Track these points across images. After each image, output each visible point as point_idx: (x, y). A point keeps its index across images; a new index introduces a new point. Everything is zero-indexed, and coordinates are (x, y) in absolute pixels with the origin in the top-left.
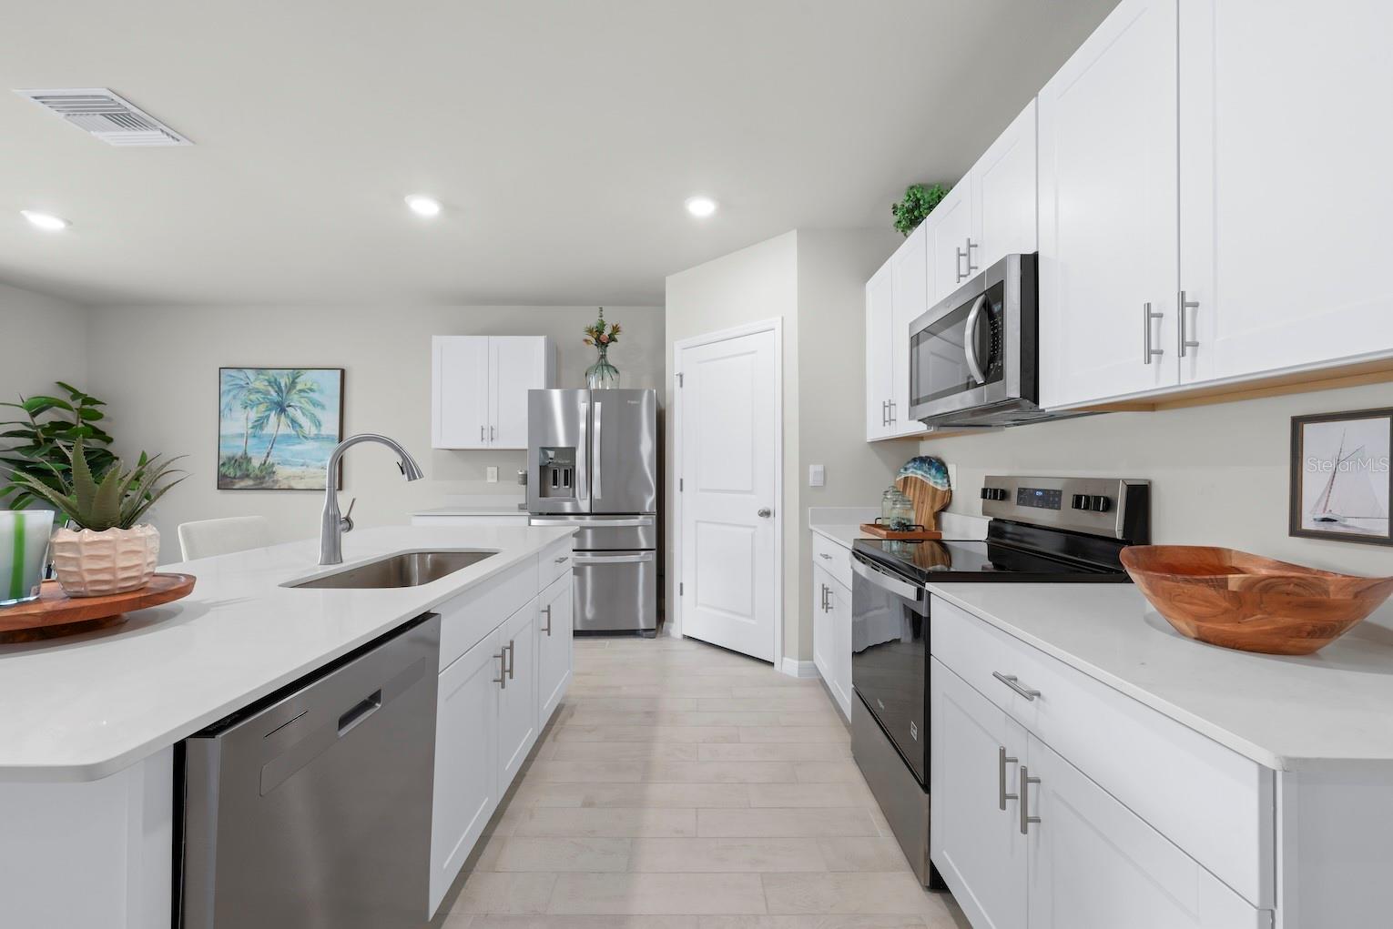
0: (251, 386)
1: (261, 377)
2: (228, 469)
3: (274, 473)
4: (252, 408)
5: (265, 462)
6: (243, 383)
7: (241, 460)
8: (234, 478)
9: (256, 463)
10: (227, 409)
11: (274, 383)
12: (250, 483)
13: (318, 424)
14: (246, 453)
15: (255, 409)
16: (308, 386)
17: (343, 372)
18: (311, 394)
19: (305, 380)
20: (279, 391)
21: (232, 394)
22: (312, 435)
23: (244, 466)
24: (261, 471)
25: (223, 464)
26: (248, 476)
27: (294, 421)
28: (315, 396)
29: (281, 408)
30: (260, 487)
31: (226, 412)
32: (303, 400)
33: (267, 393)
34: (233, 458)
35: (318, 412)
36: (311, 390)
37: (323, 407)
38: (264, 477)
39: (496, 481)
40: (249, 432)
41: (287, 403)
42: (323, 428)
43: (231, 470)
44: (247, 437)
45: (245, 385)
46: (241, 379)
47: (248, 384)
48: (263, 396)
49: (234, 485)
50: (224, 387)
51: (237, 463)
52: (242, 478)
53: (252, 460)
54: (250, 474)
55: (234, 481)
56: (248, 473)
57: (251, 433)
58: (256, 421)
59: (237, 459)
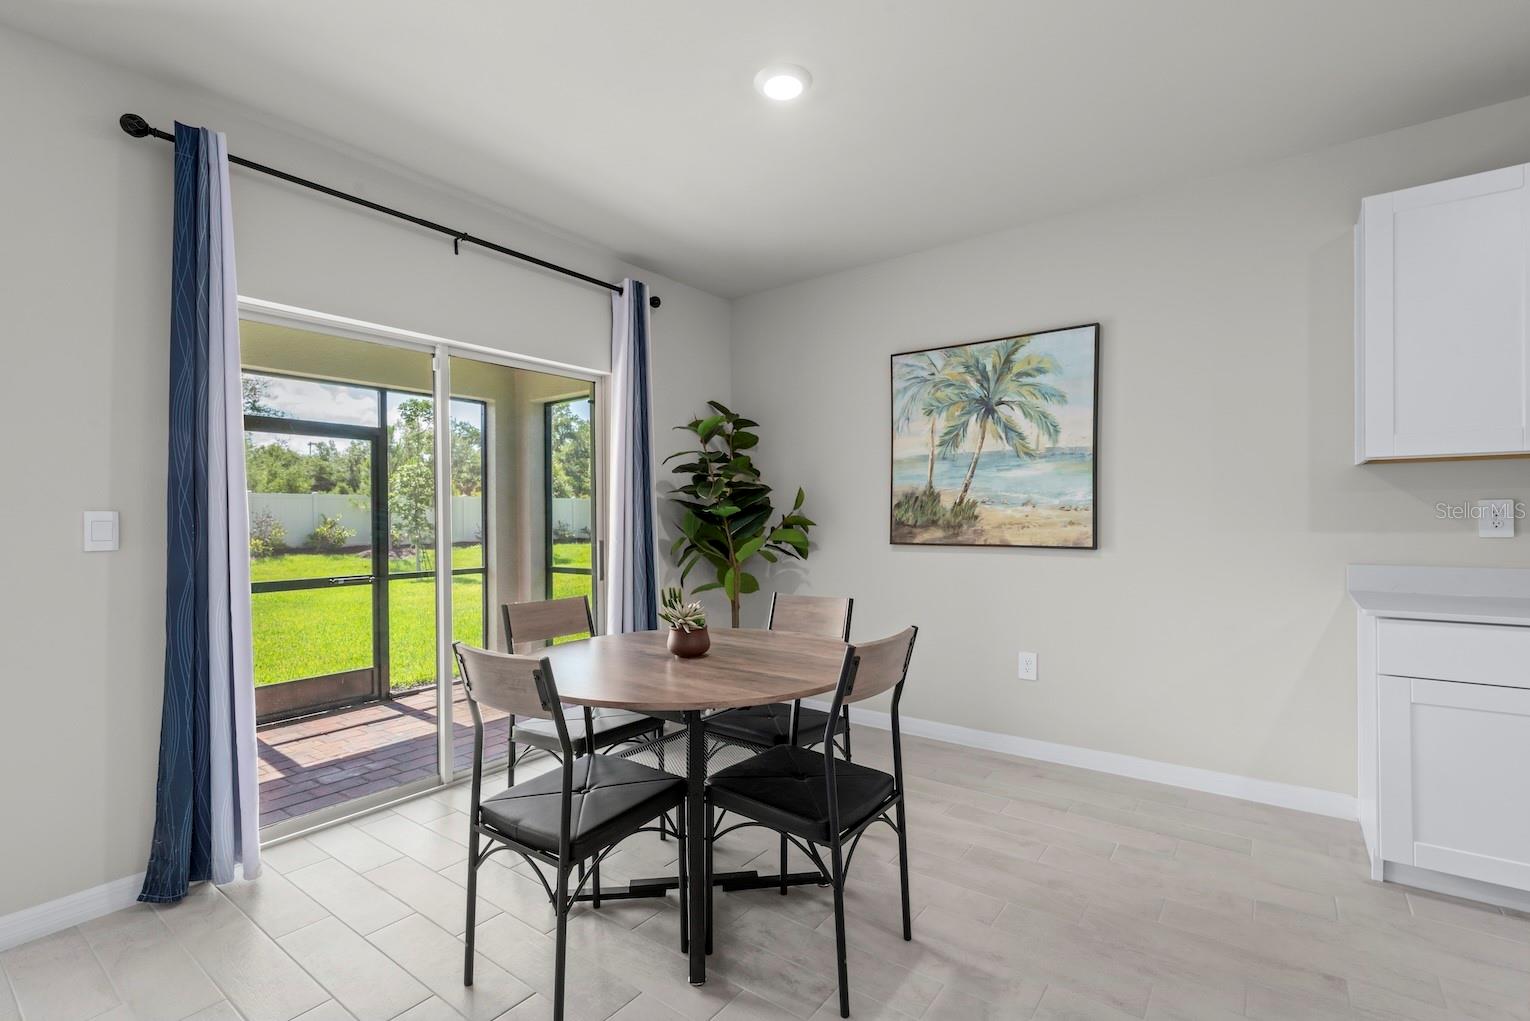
0: (938, 377)
1: (954, 359)
2: (906, 511)
3: (976, 517)
4: (940, 414)
5: (962, 501)
6: (925, 374)
7: (924, 498)
8: (915, 526)
9: (947, 502)
10: (902, 420)
11: (972, 367)
12: (937, 534)
13: (1053, 430)
14: (931, 487)
15: (944, 414)
16: (1034, 364)
17: (1097, 326)
18: (1040, 379)
19: (1029, 352)
20: (983, 380)
21: (910, 393)
22: (1042, 450)
23: (928, 509)
24: (956, 515)
25: (899, 505)
26: (934, 523)
27: (1009, 429)
28: (1047, 380)
29: (987, 408)
30: (954, 541)
31: (900, 423)
32: (1024, 390)
33: (964, 385)
34: (913, 494)
35: (1053, 409)
36: (1040, 371)
37: (1062, 398)
38: (960, 525)
39: (1511, 533)
40: (936, 452)
41: (996, 399)
42: (1063, 435)
43: (910, 513)
44: (932, 460)
45: (929, 377)
46: (923, 368)
47: (933, 374)
48: (956, 392)
49: (914, 537)
50: (897, 385)
51: (918, 503)
52: (926, 526)
53: (942, 497)
54: (938, 520)
55: (914, 530)
56: (935, 518)
57: (939, 454)
58: (946, 434)
59: (918, 497)
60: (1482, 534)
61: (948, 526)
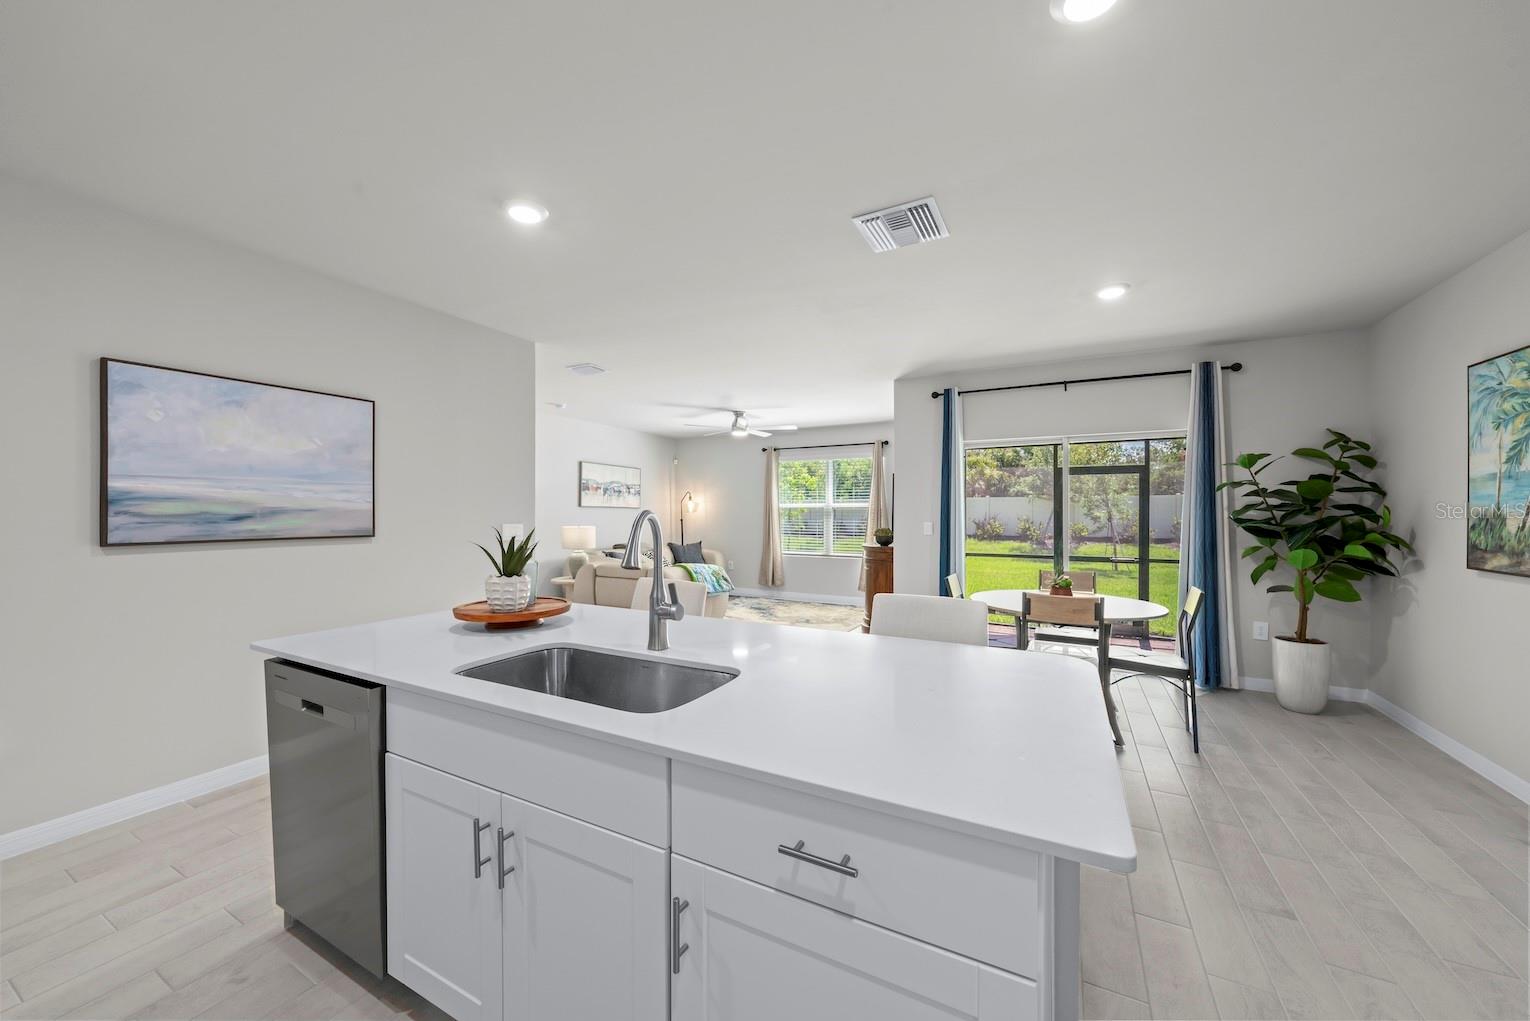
0: (1506, 385)
1: (1519, 365)
2: (1479, 535)
4: (1506, 427)
5: (1524, 526)
6: (1493, 384)
7: (1494, 521)
8: (1486, 551)
9: (1512, 526)
10: (1476, 435)
12: (1502, 561)
15: (1510, 427)
21: (1482, 405)
23: (1498, 531)
24: (1519, 542)
25: (1473, 527)
26: (1501, 548)
30: (1517, 570)
31: (1475, 438)
38: (1522, 553)
40: (1503, 470)
43: (1482, 537)
44: (1500, 479)
45: (1498, 387)
46: (1493, 378)
47: (1501, 384)
48: (1520, 401)
49: (1487, 563)
50: (1474, 398)
51: (1489, 527)
52: (1495, 551)
53: (1507, 521)
54: (1504, 546)
55: (1486, 555)
56: (1502, 544)
57: (1505, 472)
58: (1511, 449)
59: (1488, 520)
61: (1513, 553)
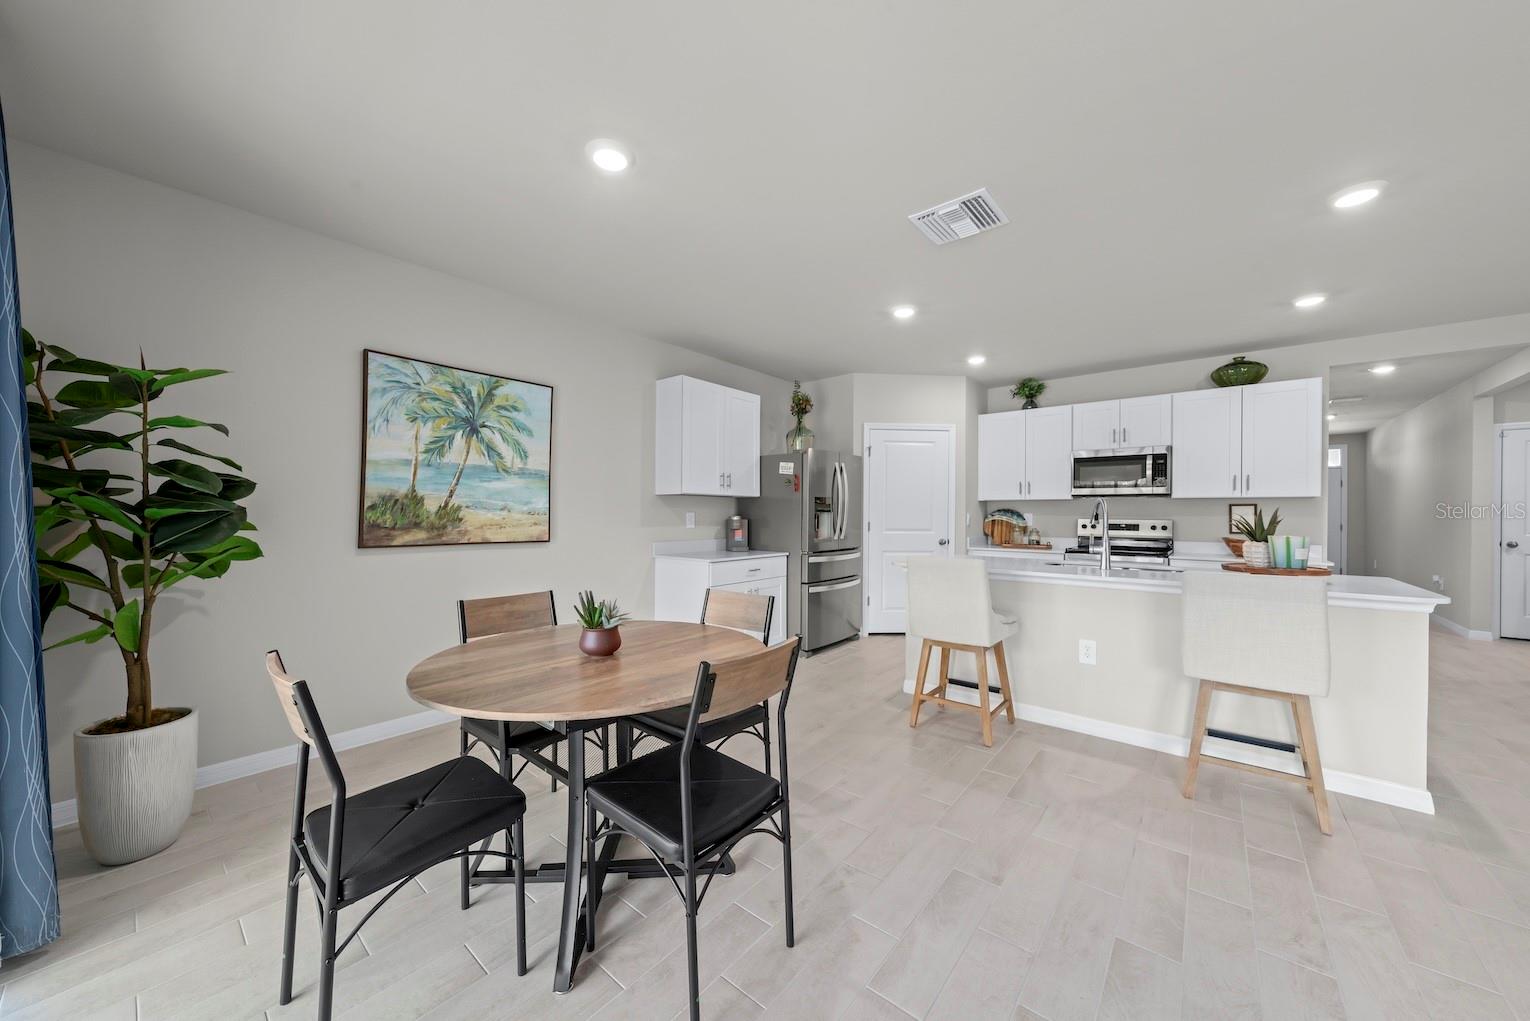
0: (423, 388)
1: (440, 377)
2: (383, 513)
3: (461, 520)
4: (424, 422)
5: (447, 504)
6: (410, 382)
7: (405, 501)
8: (393, 528)
9: (431, 506)
10: (379, 421)
11: (459, 389)
12: (420, 535)
13: (523, 455)
14: (414, 491)
15: (430, 424)
16: (510, 403)
17: (553, 388)
18: (514, 414)
19: (506, 391)
20: (469, 403)
21: (390, 396)
22: (516, 469)
23: (410, 512)
24: (440, 518)
25: (373, 507)
26: (417, 525)
27: (490, 449)
28: (520, 417)
29: (473, 428)
30: (438, 541)
31: (375, 423)
32: (503, 420)
33: (451, 403)
34: (391, 496)
35: (522, 438)
36: (515, 409)
37: (530, 433)
38: (444, 527)
39: (693, 526)
40: (420, 458)
41: (481, 421)
42: (530, 460)
43: (388, 516)
44: (416, 465)
45: (413, 386)
46: (407, 375)
47: (418, 384)
48: (443, 407)
49: (392, 540)
50: (372, 383)
51: (399, 505)
52: (407, 529)
53: (425, 501)
54: (420, 523)
55: (393, 533)
56: (418, 521)
57: (424, 460)
58: (431, 443)
59: (397, 500)
60: (688, 526)
